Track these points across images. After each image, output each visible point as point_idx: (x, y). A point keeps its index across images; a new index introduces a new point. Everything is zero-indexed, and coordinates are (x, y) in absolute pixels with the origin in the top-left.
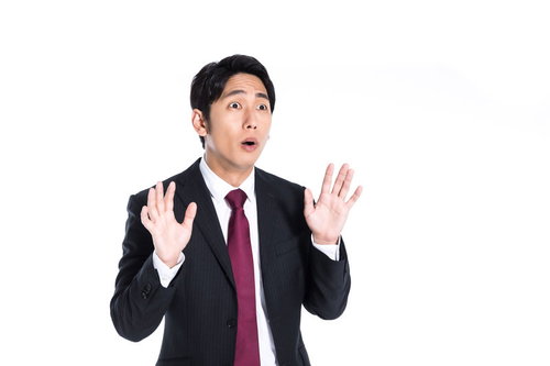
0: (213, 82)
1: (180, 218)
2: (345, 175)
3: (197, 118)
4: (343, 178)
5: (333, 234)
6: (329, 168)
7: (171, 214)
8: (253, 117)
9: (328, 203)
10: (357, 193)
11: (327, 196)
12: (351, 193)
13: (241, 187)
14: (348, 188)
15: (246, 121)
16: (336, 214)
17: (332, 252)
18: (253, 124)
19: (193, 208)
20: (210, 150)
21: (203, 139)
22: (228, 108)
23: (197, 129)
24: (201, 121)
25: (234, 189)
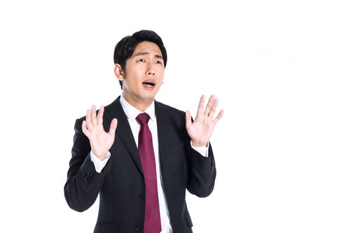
0: (128, 46)
1: (107, 129)
2: (213, 103)
3: (118, 69)
4: (211, 104)
5: (204, 140)
6: (202, 98)
7: (101, 127)
8: (152, 68)
9: (202, 121)
10: (220, 114)
11: (201, 117)
12: (216, 114)
13: (146, 112)
14: (214, 111)
15: (148, 70)
16: (206, 127)
17: (203, 151)
18: (152, 72)
19: (115, 122)
20: (126, 90)
21: (121, 82)
22: (137, 61)
23: (118, 77)
24: (120, 71)
25: (141, 112)
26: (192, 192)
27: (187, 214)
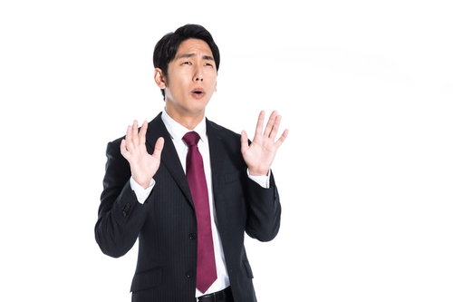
0: (170, 46)
1: (150, 150)
2: (274, 120)
3: (158, 75)
4: (272, 122)
5: (264, 167)
6: (261, 114)
7: (144, 148)
8: (200, 70)
9: (261, 143)
10: (284, 135)
11: (260, 138)
12: (279, 135)
13: (195, 130)
14: (276, 131)
15: (195, 75)
16: (267, 151)
17: (263, 182)
18: (200, 77)
19: (161, 142)
20: (169, 102)
21: (163, 91)
22: (181, 65)
23: (159, 84)
24: (161, 77)
25: (188, 131)
26: (252, 235)
27: (246, 261)
